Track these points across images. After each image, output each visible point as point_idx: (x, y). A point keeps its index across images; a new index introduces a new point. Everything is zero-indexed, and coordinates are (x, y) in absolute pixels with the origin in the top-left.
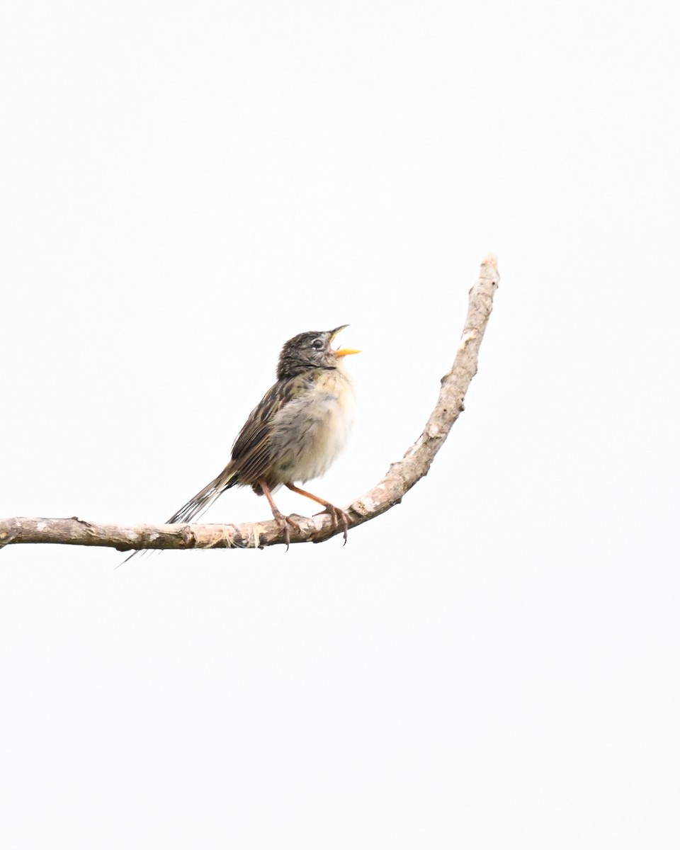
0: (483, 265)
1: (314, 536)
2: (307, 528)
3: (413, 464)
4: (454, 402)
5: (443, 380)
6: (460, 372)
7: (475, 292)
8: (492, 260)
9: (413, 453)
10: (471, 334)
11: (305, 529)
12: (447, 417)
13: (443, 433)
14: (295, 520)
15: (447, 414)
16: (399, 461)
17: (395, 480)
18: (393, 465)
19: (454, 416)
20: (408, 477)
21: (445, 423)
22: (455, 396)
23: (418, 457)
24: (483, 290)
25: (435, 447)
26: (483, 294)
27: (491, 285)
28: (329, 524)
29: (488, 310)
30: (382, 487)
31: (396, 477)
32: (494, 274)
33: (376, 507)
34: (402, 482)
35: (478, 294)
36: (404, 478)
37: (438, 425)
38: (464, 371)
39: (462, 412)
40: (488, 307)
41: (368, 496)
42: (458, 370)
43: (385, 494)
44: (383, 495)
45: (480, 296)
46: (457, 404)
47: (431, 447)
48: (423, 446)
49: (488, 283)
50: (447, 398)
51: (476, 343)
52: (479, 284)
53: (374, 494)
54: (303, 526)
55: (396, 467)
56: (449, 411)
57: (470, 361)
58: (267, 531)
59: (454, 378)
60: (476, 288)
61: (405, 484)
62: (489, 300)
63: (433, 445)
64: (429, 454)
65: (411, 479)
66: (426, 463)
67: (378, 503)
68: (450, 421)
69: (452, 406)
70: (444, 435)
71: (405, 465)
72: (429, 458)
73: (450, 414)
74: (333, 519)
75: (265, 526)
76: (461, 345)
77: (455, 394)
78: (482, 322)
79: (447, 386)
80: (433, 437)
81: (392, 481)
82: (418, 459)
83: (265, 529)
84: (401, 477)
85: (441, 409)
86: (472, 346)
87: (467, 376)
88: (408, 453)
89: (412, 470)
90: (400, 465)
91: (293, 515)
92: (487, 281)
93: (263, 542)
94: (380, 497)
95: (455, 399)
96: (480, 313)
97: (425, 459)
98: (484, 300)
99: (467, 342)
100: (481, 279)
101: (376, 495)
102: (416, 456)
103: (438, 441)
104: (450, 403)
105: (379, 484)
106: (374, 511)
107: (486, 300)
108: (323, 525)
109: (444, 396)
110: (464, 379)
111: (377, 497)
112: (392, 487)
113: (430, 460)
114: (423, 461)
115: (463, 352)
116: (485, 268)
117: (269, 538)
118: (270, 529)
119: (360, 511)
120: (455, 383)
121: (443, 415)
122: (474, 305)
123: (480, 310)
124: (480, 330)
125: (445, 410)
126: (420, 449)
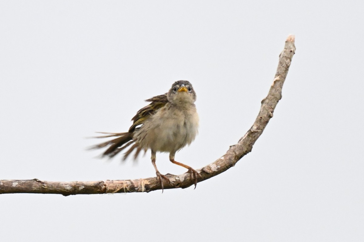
0: (286, 42)
1: (180, 185)
2: (175, 180)
3: (241, 146)
4: (266, 113)
5: (263, 102)
6: (271, 98)
7: (282, 56)
8: (291, 39)
9: (242, 140)
10: (278, 78)
11: (173, 181)
12: (262, 121)
13: (259, 129)
14: (168, 177)
15: (262, 120)
16: (234, 145)
17: (230, 154)
18: (231, 147)
19: (266, 120)
20: (237, 153)
21: (261, 124)
22: (267, 110)
23: (244, 142)
24: (286, 55)
25: (254, 137)
26: (286, 57)
27: (289, 52)
28: (188, 178)
29: (287, 65)
30: (223, 158)
31: (231, 153)
32: (292, 46)
33: (218, 169)
34: (234, 155)
35: (283, 57)
36: (235, 153)
37: (257, 125)
38: (273, 97)
39: (271, 119)
40: (287, 64)
41: (214, 163)
42: (270, 96)
43: (223, 162)
44: (222, 163)
45: (284, 58)
46: (268, 114)
47: (252, 137)
48: (247, 137)
49: (288, 51)
50: (263, 111)
51: (280, 82)
52: (284, 52)
53: (217, 162)
54: (172, 180)
55: (232, 148)
56: (263, 118)
57: (276, 92)
58: (150, 183)
59: (267, 101)
60: (282, 54)
61: (236, 156)
62: (289, 60)
63: (254, 136)
64: (250, 141)
65: (239, 154)
66: (249, 145)
67: (219, 167)
68: (264, 123)
69: (265, 115)
70: (260, 130)
71: (237, 147)
72: (251, 142)
73: (264, 119)
74: (191, 176)
75: (149, 181)
76: (272, 84)
77: (267, 109)
78: (284, 71)
79: (264, 105)
80: (253, 132)
81: (228, 155)
82: (244, 143)
83: (149, 182)
84: (234, 153)
85: (259, 117)
86: (278, 84)
87: (275, 99)
88: (240, 140)
89: (240, 149)
90: (234, 147)
91: (168, 174)
92: (288, 50)
93: (148, 189)
94: (220, 163)
95: (267, 111)
96: (283, 67)
97: (248, 143)
98: (285, 60)
99: (275, 82)
100: (285, 49)
101: (218, 163)
102: (243, 142)
103: (256, 134)
104: (265, 114)
105: (222, 157)
106: (216, 170)
107: (287, 60)
108: (185, 179)
109: (262, 110)
110: (273, 101)
111: (219, 163)
112: (228, 158)
113: (251, 143)
114: (247, 144)
115: (272, 87)
116: (287, 43)
117: (151, 187)
118: (152, 182)
119: (208, 171)
120: (268, 103)
121: (260, 120)
122: (281, 63)
123: (283, 65)
124: (283, 75)
125: (261, 118)
126: (246, 138)
